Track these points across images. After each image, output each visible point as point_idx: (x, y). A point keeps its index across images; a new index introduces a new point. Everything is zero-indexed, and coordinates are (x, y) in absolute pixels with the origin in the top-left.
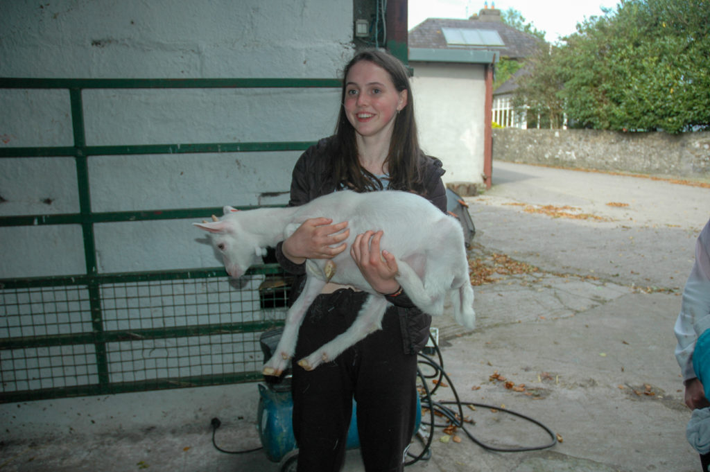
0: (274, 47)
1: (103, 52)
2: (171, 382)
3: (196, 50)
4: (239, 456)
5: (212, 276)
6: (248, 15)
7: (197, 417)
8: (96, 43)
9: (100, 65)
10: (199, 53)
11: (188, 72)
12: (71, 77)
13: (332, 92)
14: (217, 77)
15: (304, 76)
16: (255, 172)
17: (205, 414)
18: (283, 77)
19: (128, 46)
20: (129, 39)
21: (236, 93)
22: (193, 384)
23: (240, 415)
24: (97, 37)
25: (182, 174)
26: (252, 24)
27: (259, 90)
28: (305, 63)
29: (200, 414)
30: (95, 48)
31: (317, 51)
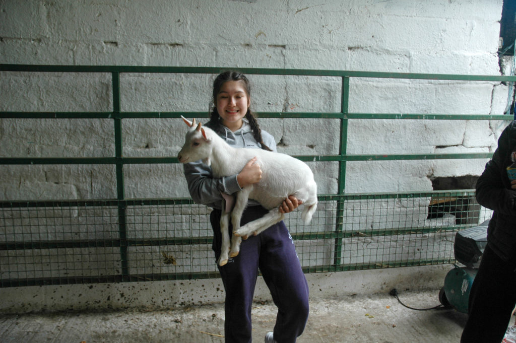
0: (454, 55)
1: (354, 54)
2: (377, 264)
3: (408, 55)
4: (424, 312)
5: (410, 197)
6: (440, 35)
7: (382, 288)
8: (350, 48)
9: (351, 63)
10: (409, 57)
11: (402, 69)
12: (335, 69)
13: (484, 83)
14: (419, 72)
15: (469, 73)
16: (434, 133)
17: (387, 287)
18: (457, 74)
19: (369, 51)
20: (370, 47)
21: (429, 83)
22: (390, 266)
23: (407, 287)
24: (351, 45)
25: (393, 132)
26: (441, 39)
27: (442, 81)
28: (470, 65)
29: (384, 286)
30: (349, 52)
31: (478, 58)
